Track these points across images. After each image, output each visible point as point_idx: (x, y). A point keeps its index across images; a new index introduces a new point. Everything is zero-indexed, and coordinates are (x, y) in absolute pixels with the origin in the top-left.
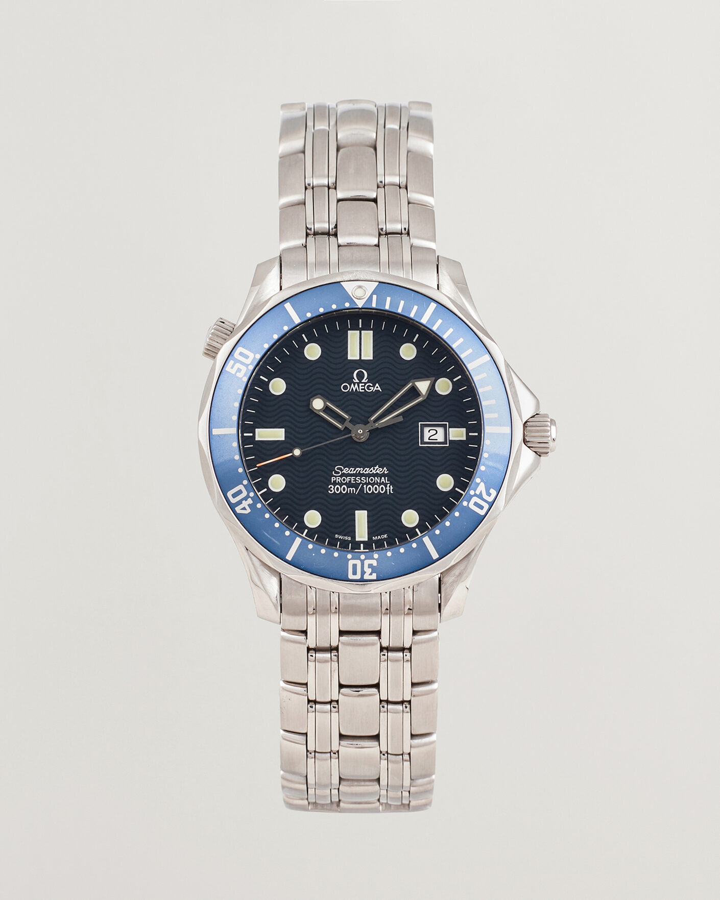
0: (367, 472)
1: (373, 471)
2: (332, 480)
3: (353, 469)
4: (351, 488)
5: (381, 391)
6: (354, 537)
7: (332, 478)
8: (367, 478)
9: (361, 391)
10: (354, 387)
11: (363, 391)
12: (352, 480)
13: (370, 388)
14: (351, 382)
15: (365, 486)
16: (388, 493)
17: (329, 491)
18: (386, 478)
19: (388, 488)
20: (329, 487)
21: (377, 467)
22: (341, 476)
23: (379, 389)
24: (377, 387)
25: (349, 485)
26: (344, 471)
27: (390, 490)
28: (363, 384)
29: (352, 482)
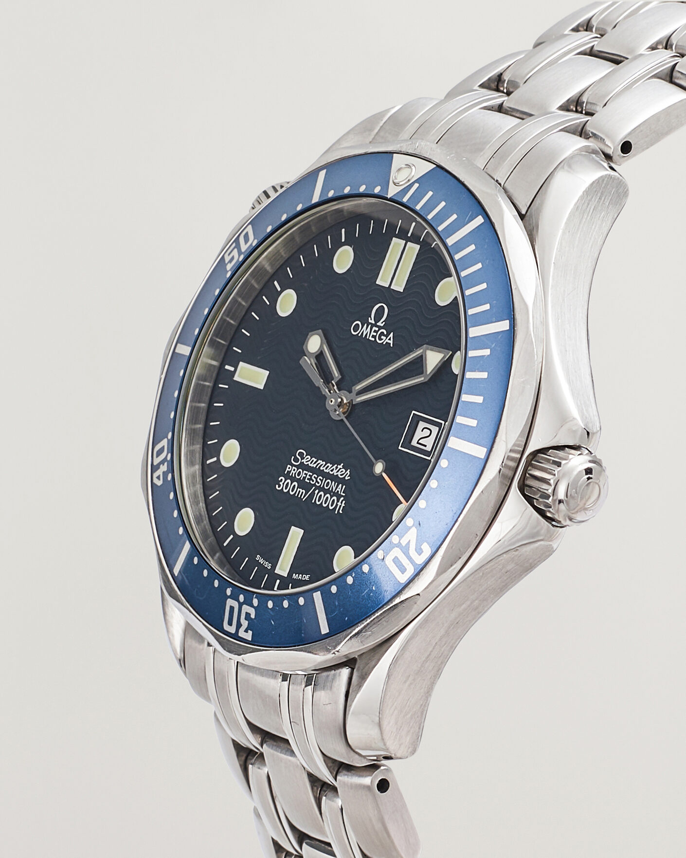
0: (327, 471)
1: (335, 471)
2: (287, 469)
3: (315, 460)
4: (301, 490)
5: (392, 346)
6: (274, 567)
7: (289, 466)
8: (324, 479)
9: (371, 338)
10: (365, 331)
11: (373, 339)
12: (308, 477)
13: (382, 337)
14: (365, 322)
15: (317, 492)
16: (336, 512)
17: (277, 486)
18: (344, 487)
19: (339, 504)
20: (280, 479)
21: (341, 467)
22: (298, 467)
23: (391, 342)
24: (390, 339)
25: (302, 484)
26: (304, 461)
27: (340, 506)
28: (377, 329)
29: (306, 480)
